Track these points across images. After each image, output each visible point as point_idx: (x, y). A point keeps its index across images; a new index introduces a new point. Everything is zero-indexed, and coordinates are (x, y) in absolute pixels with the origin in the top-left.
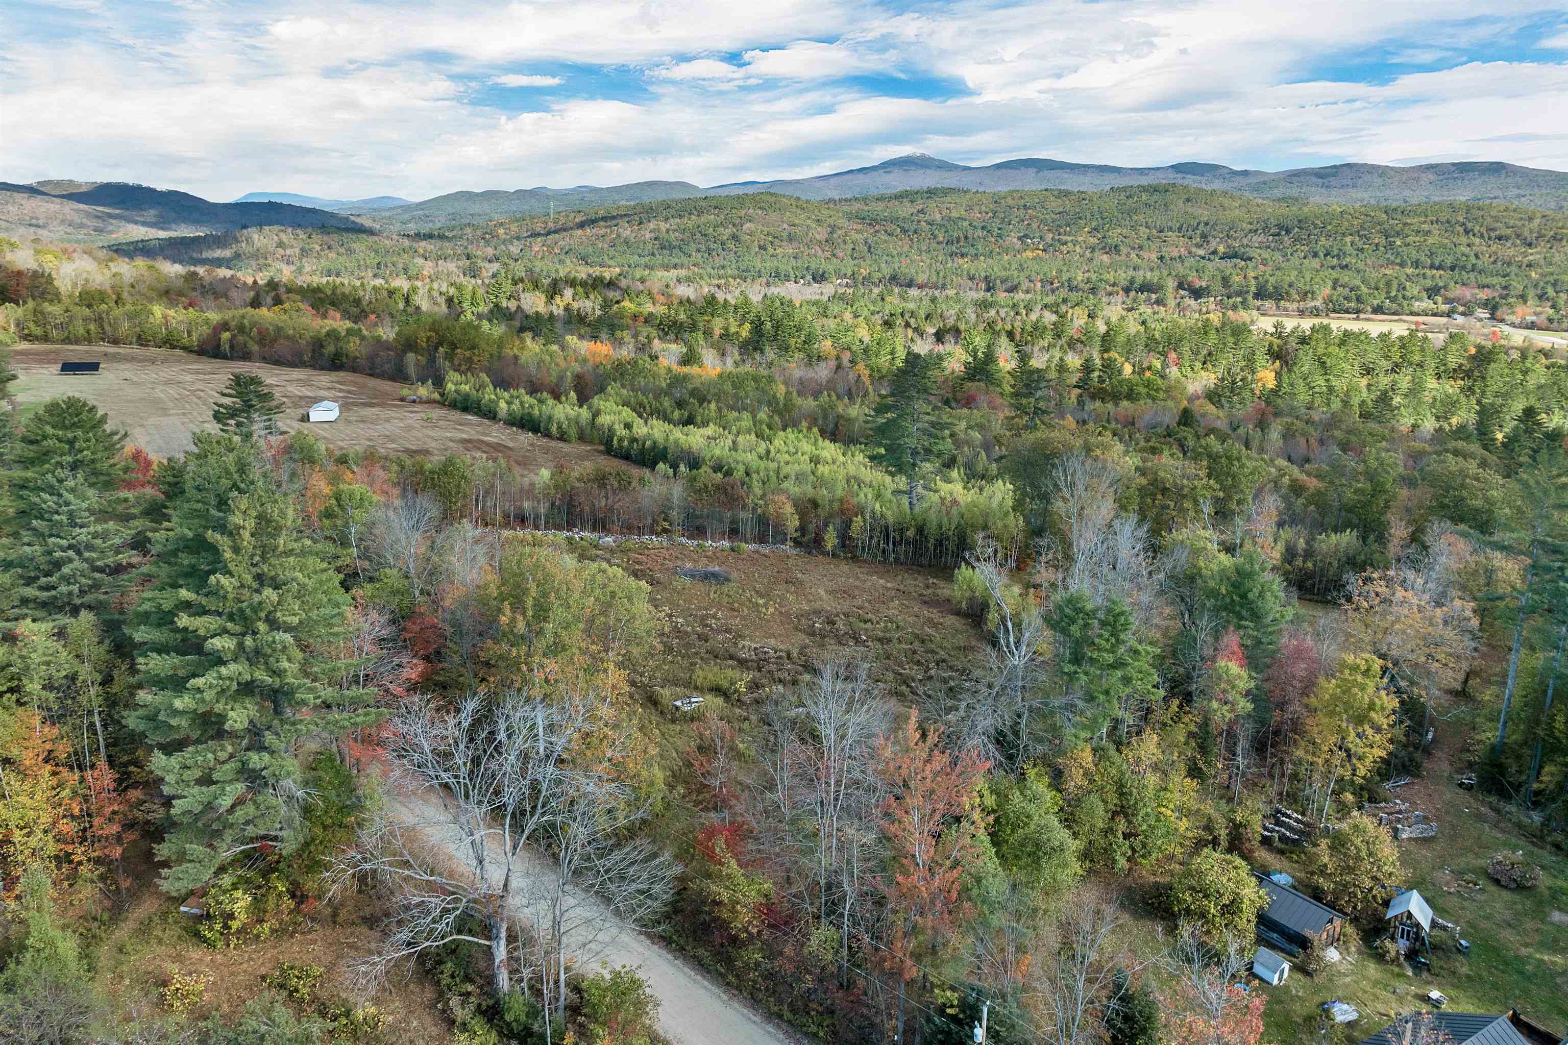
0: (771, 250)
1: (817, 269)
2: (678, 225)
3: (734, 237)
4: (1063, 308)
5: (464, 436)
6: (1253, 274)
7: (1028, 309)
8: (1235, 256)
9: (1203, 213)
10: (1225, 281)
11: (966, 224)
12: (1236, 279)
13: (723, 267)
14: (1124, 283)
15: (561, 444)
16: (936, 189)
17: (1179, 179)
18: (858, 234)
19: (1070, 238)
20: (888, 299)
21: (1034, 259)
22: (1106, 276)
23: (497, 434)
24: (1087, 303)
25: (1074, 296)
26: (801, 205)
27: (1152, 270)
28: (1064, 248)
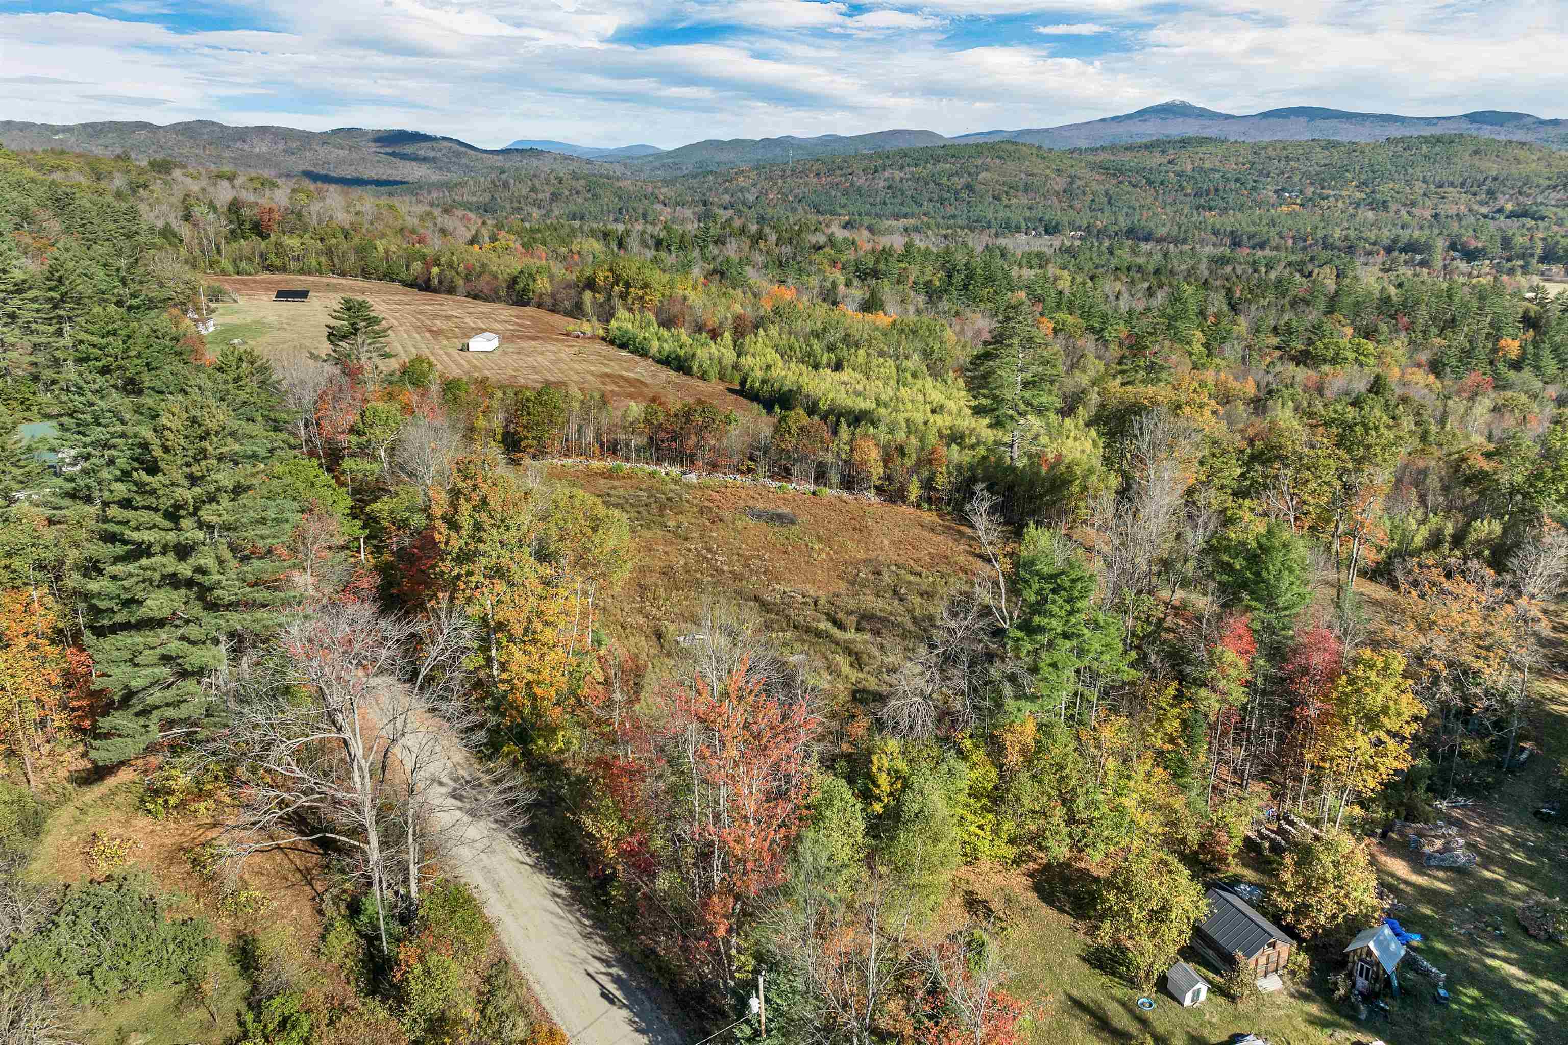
0: (1005, 201)
1: (1051, 221)
2: (913, 174)
3: (969, 187)
4: (1310, 267)
5: (608, 371)
6: (1541, 235)
7: (1270, 267)
8: (1525, 214)
9: (1493, 168)
10: (1506, 242)
11: (1217, 175)
12: (1519, 240)
13: (954, 217)
14: (1386, 242)
15: (701, 383)
16: (1190, 138)
17: (1472, 130)
18: (1097, 184)
19: (1332, 193)
20: (1118, 252)
21: (1289, 214)
22: (1367, 234)
23: (642, 370)
24: (1338, 262)
25: (1325, 255)
26: (1040, 153)
27: (1421, 228)
28: (1324, 203)
